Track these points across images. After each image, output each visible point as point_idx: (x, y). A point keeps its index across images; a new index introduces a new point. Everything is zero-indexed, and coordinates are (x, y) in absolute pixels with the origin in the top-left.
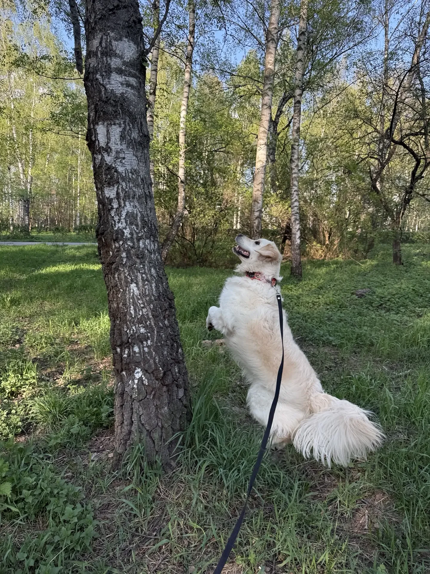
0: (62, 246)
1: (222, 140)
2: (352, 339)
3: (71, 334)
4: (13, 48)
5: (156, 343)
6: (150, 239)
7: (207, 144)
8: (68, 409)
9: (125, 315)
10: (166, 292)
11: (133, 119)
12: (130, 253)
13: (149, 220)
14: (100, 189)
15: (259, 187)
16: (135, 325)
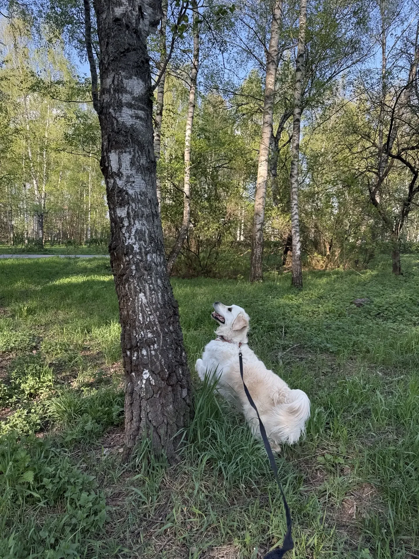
0: (74, 259)
1: (226, 156)
2: (349, 346)
3: (84, 341)
4: (30, 75)
5: (162, 347)
6: (157, 253)
7: (211, 160)
8: (82, 409)
9: (135, 322)
10: (171, 301)
11: (141, 147)
12: (139, 266)
13: (155, 237)
14: (112, 210)
15: (261, 201)
16: (143, 331)
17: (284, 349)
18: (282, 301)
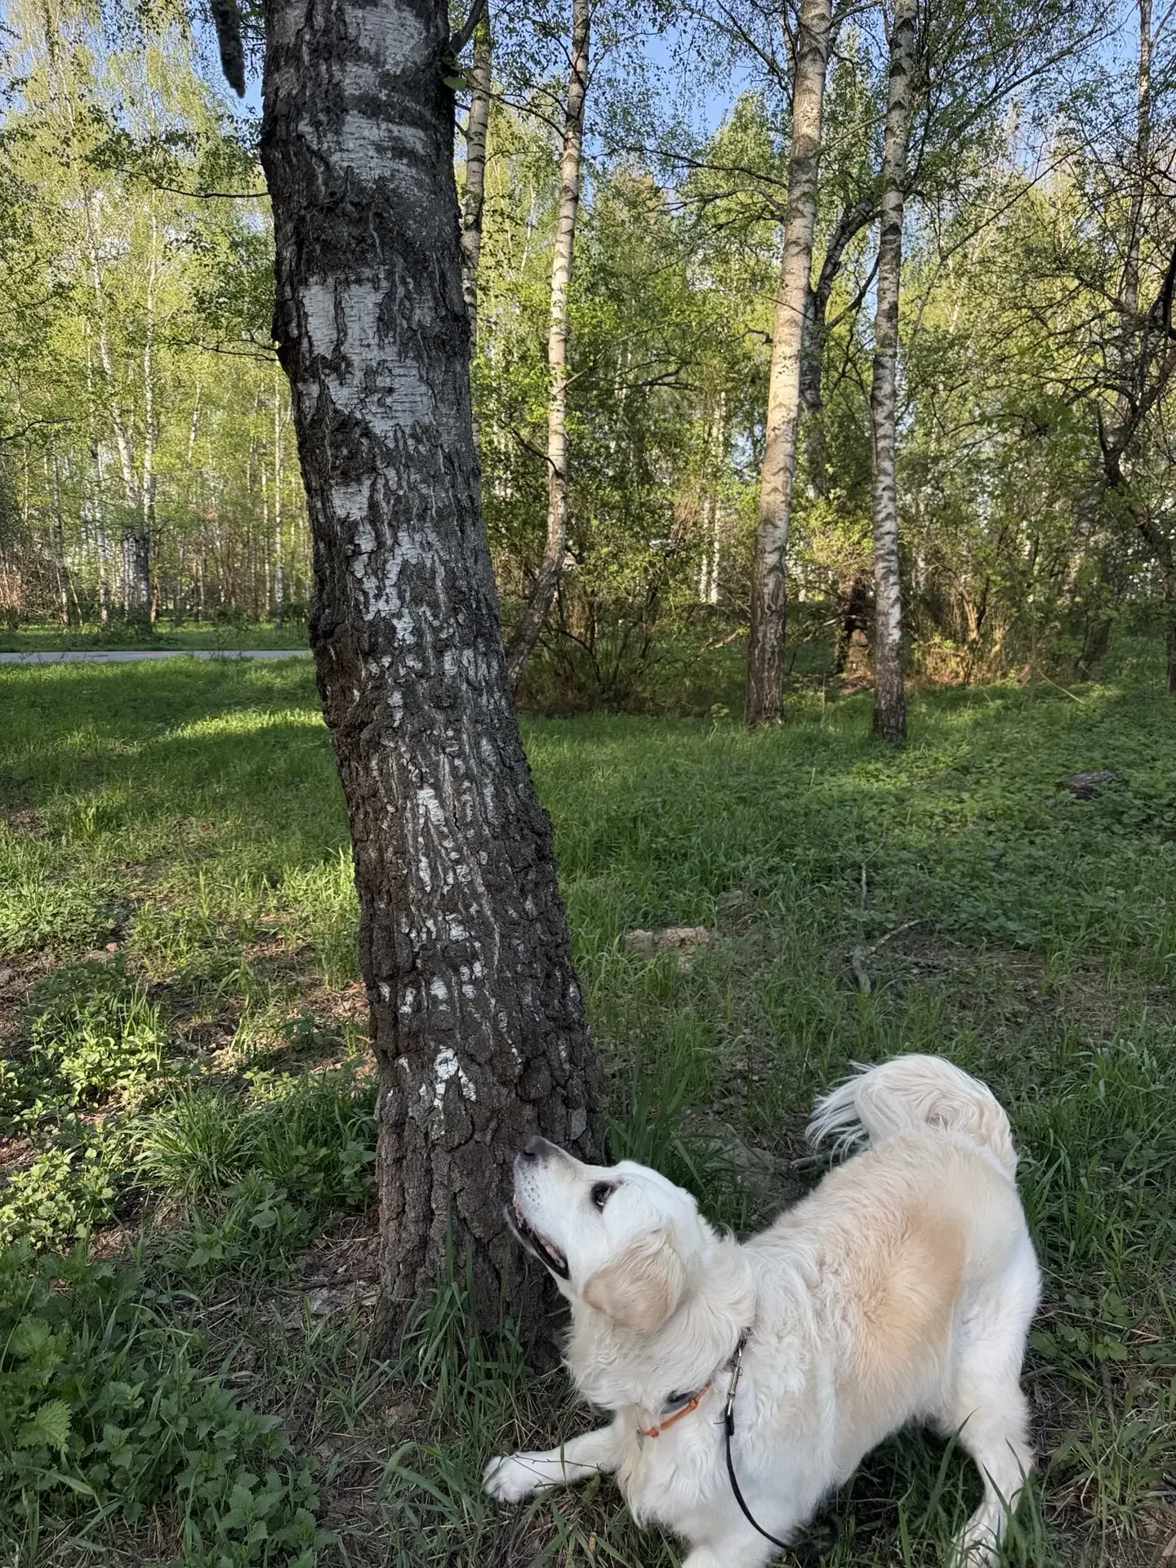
0: (237, 662)
1: (669, 353)
2: (1077, 928)
3: (259, 912)
4: (89, 117)
5: (500, 971)
6: (476, 649)
7: (624, 365)
8: (243, 1152)
9: (404, 886)
10: (527, 812)
11: (416, 262)
12: (414, 692)
13: (470, 590)
14: (317, 491)
15: (779, 480)
16: (434, 917)
17: (870, 937)
18: (849, 783)
